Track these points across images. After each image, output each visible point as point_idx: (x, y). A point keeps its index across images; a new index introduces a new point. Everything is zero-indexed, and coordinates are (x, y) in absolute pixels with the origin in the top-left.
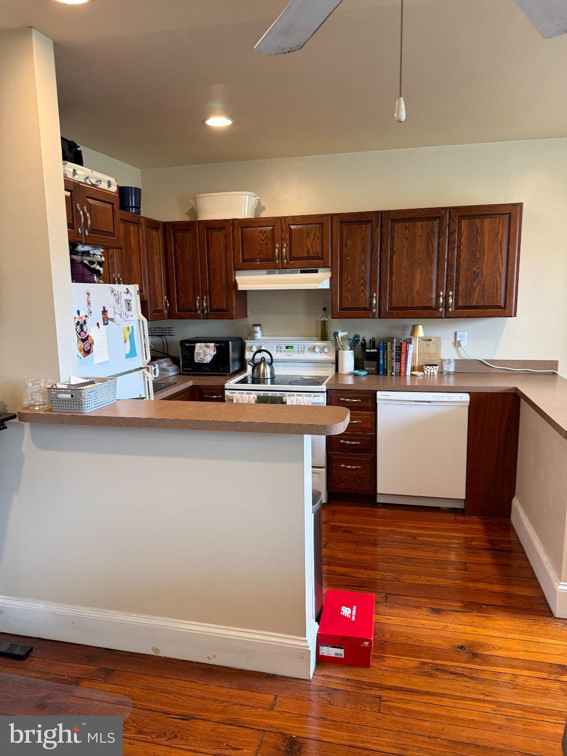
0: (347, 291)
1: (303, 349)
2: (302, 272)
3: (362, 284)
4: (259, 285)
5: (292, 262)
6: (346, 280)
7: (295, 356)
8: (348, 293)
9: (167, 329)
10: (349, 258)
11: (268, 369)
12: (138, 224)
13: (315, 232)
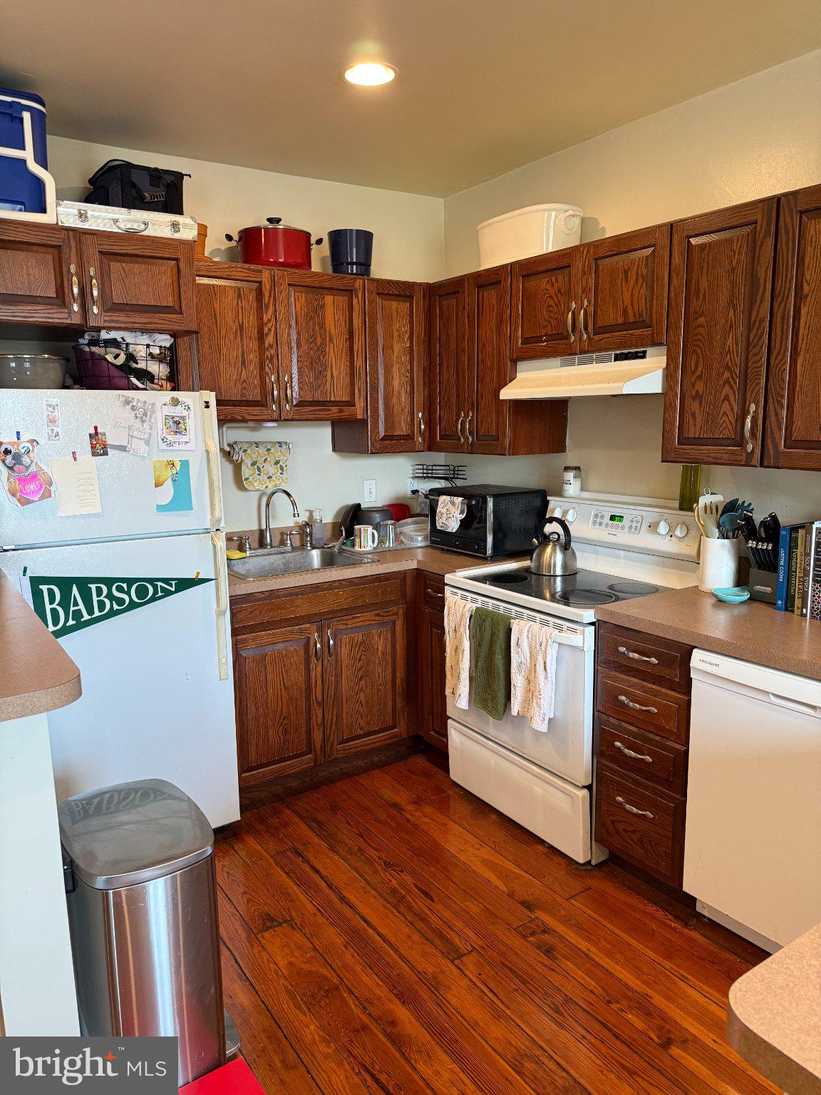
0: (694, 398)
1: (639, 525)
2: (618, 358)
3: (727, 382)
4: (537, 390)
5: (597, 338)
6: (693, 373)
7: (624, 537)
8: (697, 402)
9: (430, 468)
10: (702, 320)
11: (559, 557)
12: (351, 291)
13: (638, 267)
